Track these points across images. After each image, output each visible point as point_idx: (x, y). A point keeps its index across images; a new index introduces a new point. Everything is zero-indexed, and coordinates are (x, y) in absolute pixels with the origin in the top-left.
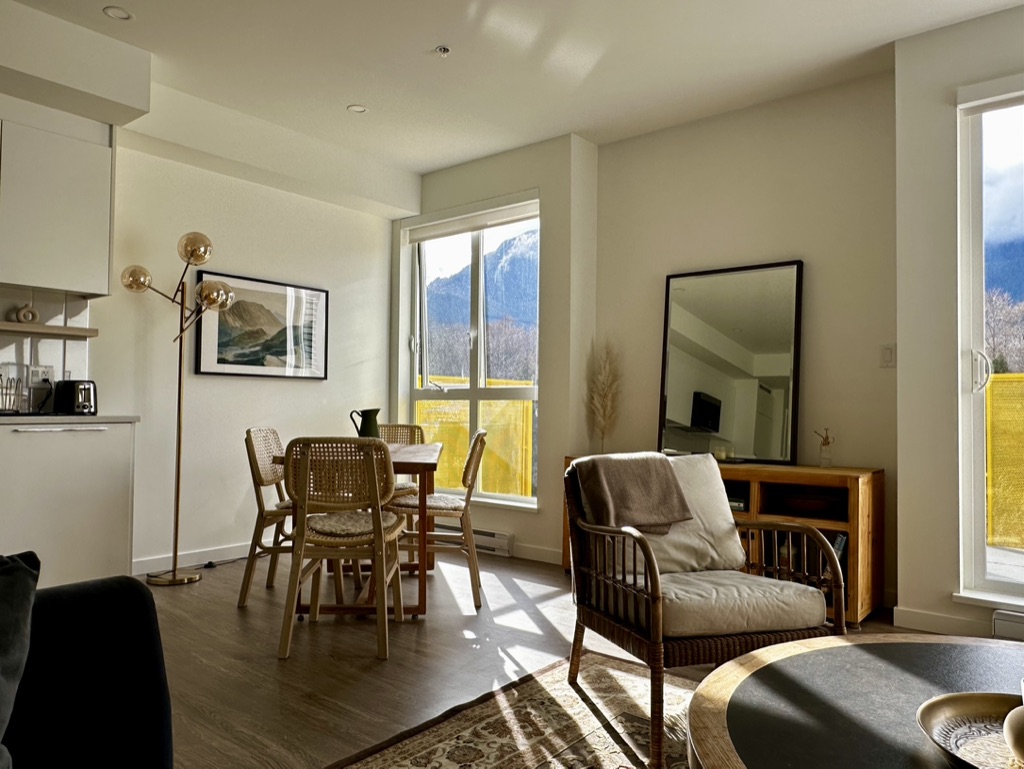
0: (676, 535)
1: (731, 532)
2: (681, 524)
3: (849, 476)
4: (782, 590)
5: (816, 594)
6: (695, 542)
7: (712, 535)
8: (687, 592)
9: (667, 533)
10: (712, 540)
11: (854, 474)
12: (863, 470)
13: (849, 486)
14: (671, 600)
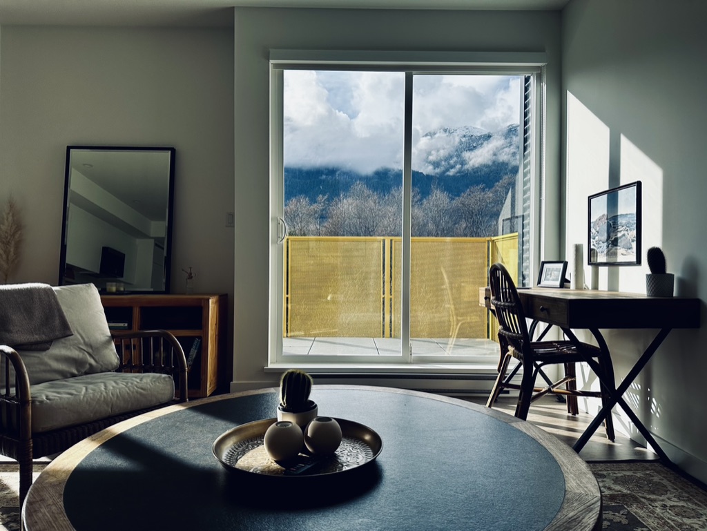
0: (57, 350)
1: (108, 342)
2: (63, 340)
3: (203, 299)
4: (141, 380)
5: (167, 379)
6: (75, 353)
7: (91, 346)
8: (58, 393)
9: (48, 349)
10: (90, 351)
11: (206, 297)
12: (213, 294)
13: (203, 304)
14: (41, 402)
